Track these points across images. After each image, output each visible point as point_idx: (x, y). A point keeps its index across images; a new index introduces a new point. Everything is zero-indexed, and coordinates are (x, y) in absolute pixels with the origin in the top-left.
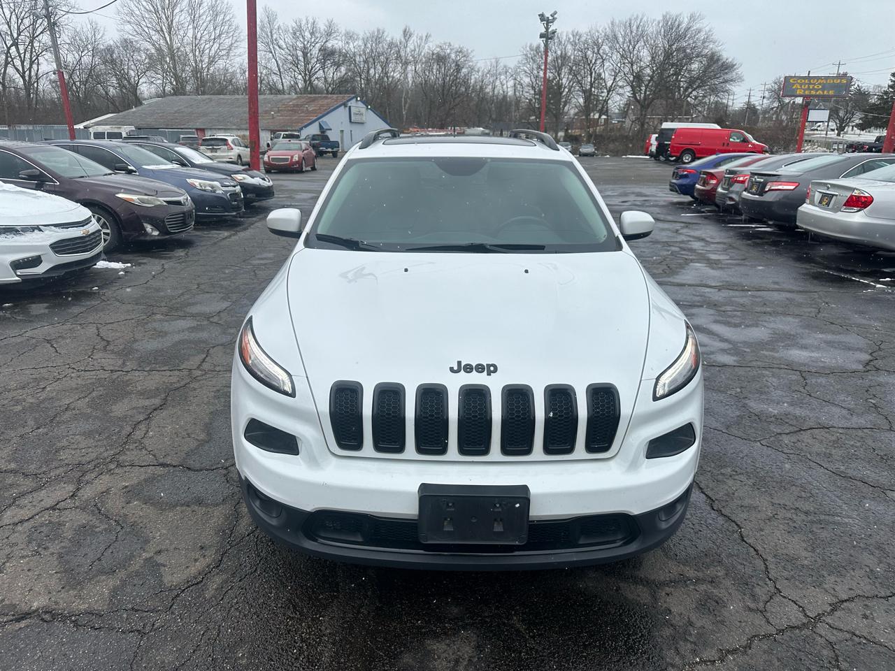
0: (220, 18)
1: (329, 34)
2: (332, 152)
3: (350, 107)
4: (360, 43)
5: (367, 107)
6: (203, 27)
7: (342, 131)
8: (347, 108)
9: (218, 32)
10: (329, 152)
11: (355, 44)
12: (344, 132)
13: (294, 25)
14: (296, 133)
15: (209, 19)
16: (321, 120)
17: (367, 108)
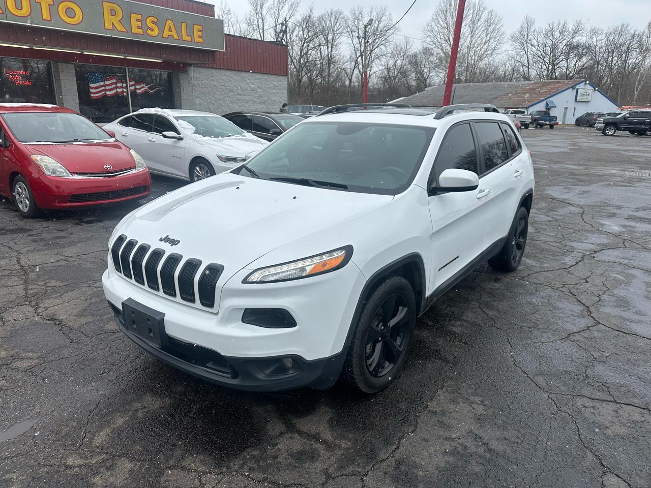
0: (491, 28)
1: (575, 32)
2: (549, 124)
3: (578, 89)
4: (603, 37)
5: (595, 88)
6: (478, 35)
7: (566, 108)
8: (575, 90)
9: (488, 38)
10: (547, 124)
11: (598, 38)
12: (568, 109)
13: (547, 27)
14: (522, 110)
15: (483, 29)
16: (548, 100)
17: (595, 90)
